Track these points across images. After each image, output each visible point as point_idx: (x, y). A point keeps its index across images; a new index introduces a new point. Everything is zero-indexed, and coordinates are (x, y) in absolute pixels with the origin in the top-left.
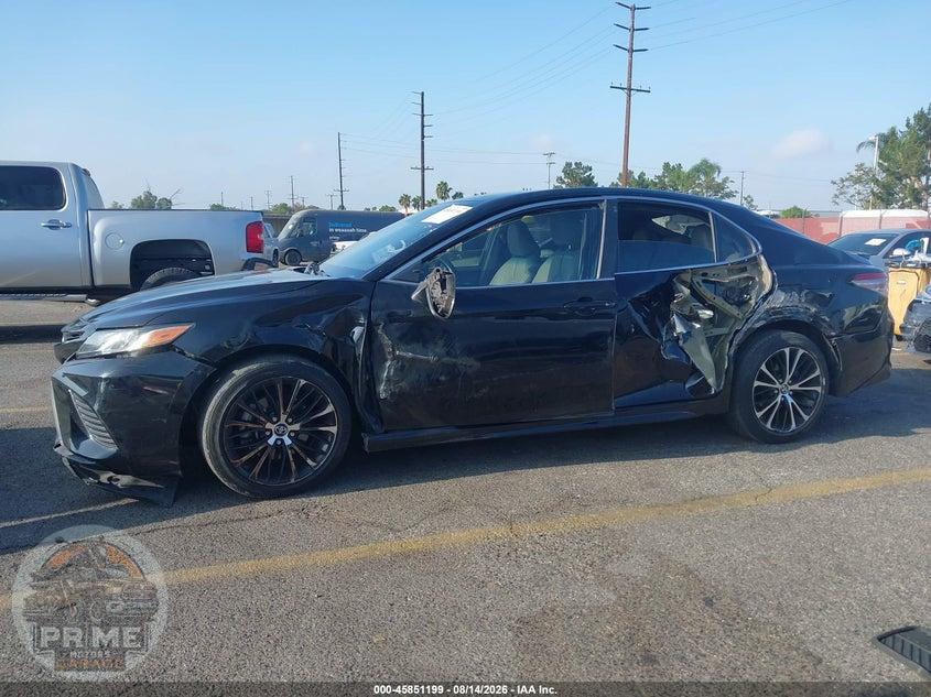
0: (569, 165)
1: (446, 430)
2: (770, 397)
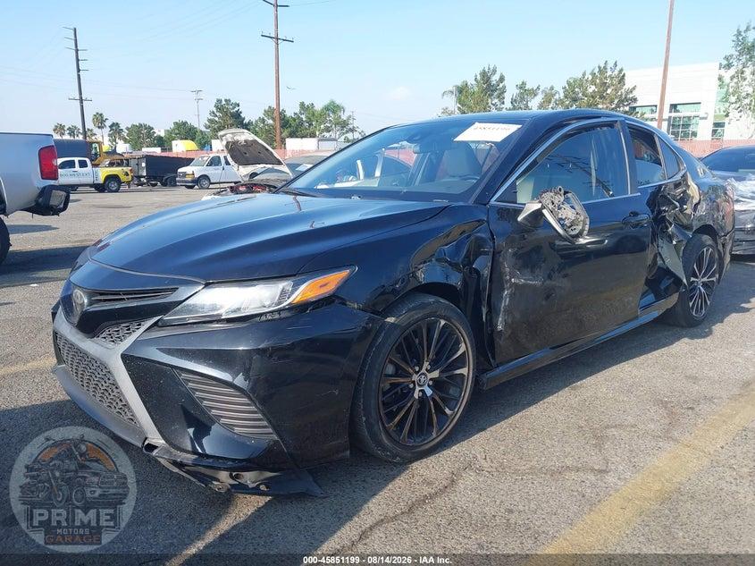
0: (219, 101)
1: (539, 355)
2: (695, 288)
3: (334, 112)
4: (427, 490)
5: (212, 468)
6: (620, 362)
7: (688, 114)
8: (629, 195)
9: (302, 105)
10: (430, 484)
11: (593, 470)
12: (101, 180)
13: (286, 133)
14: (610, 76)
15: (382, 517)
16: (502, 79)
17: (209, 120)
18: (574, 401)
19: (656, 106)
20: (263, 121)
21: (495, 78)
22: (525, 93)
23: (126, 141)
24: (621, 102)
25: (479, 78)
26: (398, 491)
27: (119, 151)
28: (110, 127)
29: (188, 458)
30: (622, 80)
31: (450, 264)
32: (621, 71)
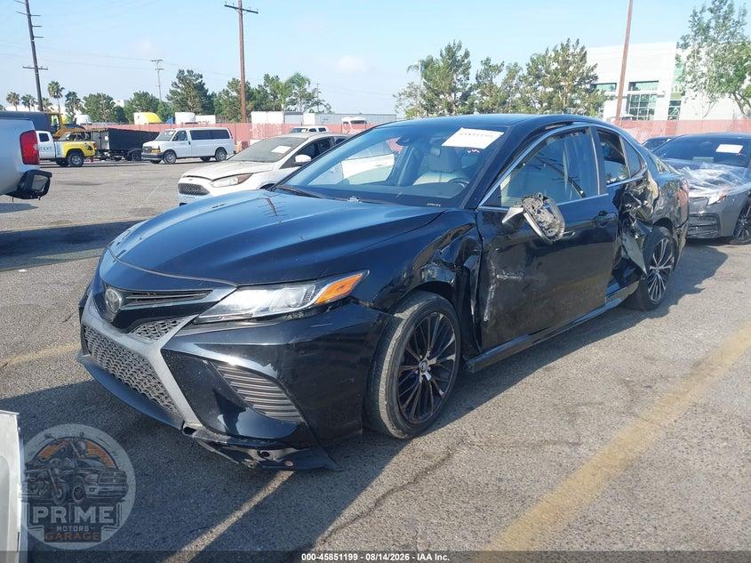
0: (181, 72)
1: (518, 341)
2: (652, 276)
3: (299, 85)
4: (427, 463)
5: (245, 447)
6: (588, 344)
7: (647, 92)
8: (599, 196)
9: (267, 77)
10: (429, 457)
11: (568, 443)
12: (63, 154)
13: (251, 105)
14: (572, 53)
15: (392, 487)
16: (467, 55)
17: (171, 92)
18: (548, 381)
19: (616, 84)
20: (227, 93)
21: (460, 54)
22: (490, 68)
23: (83, 112)
24: (583, 80)
25: (444, 53)
26: (403, 464)
27: (78, 123)
28: (68, 96)
29: (224, 439)
30: (583, 57)
31: (445, 264)
32: (583, 48)
